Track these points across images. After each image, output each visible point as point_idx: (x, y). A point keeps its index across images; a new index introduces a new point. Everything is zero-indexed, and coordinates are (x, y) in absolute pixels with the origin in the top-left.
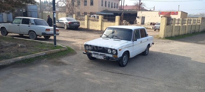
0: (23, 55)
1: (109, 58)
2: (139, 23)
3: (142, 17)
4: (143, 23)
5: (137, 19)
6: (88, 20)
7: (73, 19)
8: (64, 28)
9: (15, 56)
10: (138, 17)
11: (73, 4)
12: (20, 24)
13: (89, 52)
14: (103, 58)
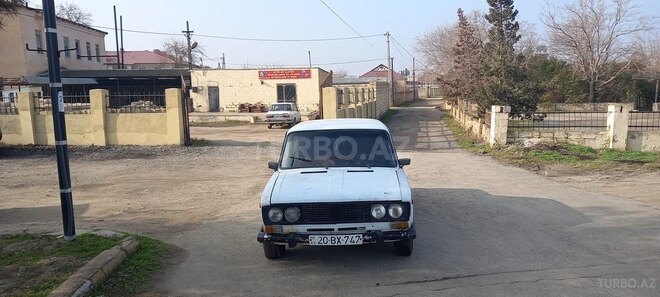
2: (201, 109)
3: (210, 88)
4: (215, 107)
5: (192, 95)
6: (35, 110)
10: (196, 90)
13: (287, 229)
14: (360, 242)
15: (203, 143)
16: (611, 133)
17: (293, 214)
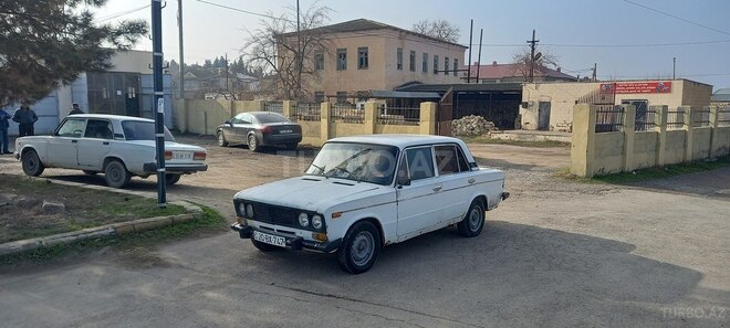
0: (36, 235)
1: (300, 242)
2: (528, 126)
3: (541, 103)
4: (544, 125)
5: (522, 110)
6: (332, 118)
7: (282, 117)
8: (246, 147)
9: (10, 237)
10: (526, 105)
11: (300, 66)
12: (79, 136)
13: (249, 223)
14: (284, 245)
17: (250, 210)
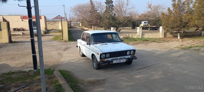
1: (131, 58)
13: (106, 60)
14: (125, 61)
15: (15, 42)
16: (138, 34)
17: (108, 55)
